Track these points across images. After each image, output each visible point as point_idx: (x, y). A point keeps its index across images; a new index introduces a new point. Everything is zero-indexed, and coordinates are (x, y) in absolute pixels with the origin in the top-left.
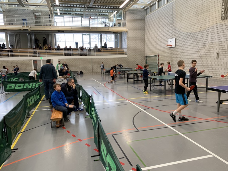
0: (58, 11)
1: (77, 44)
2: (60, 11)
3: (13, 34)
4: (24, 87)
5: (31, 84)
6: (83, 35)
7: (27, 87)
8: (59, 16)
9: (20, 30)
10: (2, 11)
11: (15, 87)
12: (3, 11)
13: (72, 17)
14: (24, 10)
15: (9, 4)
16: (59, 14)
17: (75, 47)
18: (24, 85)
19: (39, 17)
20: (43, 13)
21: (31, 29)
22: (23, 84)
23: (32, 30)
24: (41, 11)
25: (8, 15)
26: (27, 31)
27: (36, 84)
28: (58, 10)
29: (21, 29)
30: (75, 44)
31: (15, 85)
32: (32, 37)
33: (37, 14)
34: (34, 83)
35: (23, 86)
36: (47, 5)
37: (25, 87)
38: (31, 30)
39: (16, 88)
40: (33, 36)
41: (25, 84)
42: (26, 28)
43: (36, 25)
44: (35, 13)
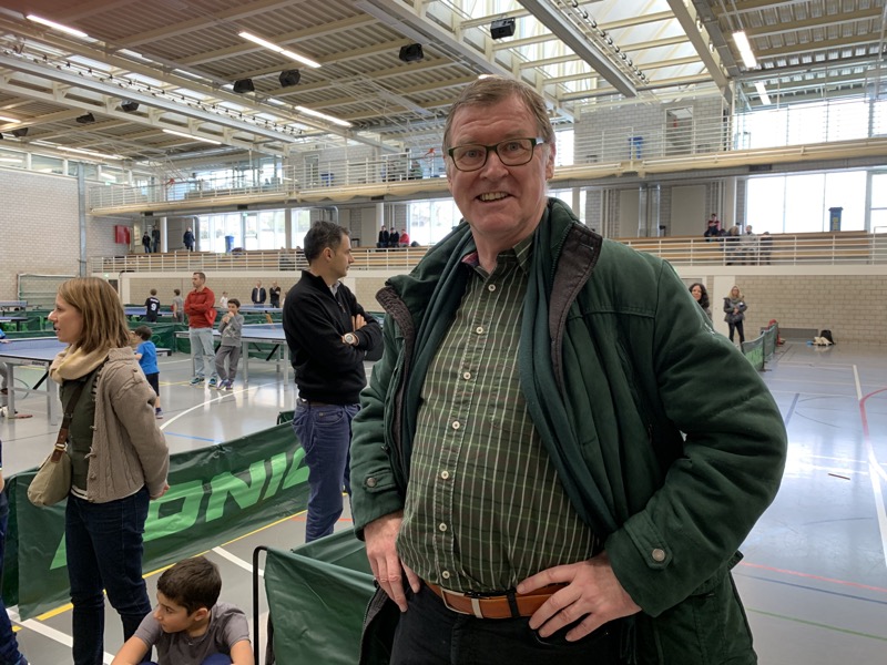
0: (759, 92)
1: (836, 213)
2: (768, 87)
3: (599, 192)
6: (870, 173)
8: (767, 107)
9: (613, 176)
10: (572, 121)
12: (576, 122)
13: (826, 103)
15: (598, 96)
16: (766, 100)
17: (827, 229)
19: (687, 122)
20: (699, 109)
21: (648, 170)
23: (652, 174)
24: (695, 103)
25: (587, 130)
26: (634, 179)
28: (760, 86)
29: (616, 172)
30: (828, 214)
32: (654, 199)
33: (680, 114)
36: (710, 76)
38: (647, 174)
40: (659, 193)
42: (631, 168)
43: (667, 154)
44: (674, 113)
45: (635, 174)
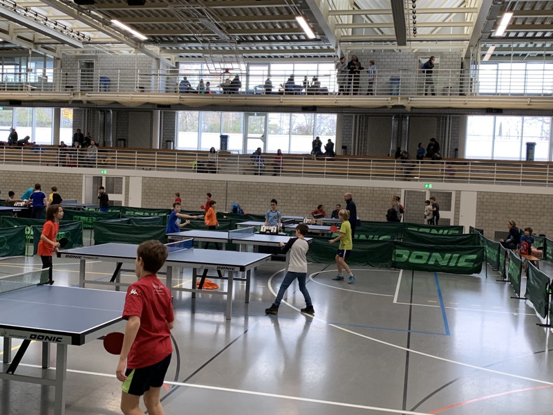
1: (530, 147)
4: (428, 260)
5: (448, 255)
7: (436, 261)
9: (385, 107)
11: (409, 256)
14: (389, 53)
17: (524, 157)
18: (430, 257)
20: (445, 60)
21: (413, 105)
22: (428, 254)
24: (440, 54)
26: (401, 110)
27: (459, 257)
28: (492, 48)
29: (387, 104)
30: (525, 147)
31: (410, 254)
32: (404, 126)
34: (455, 255)
35: (427, 258)
37: (432, 262)
38: (412, 108)
39: (411, 260)
41: (434, 254)
42: (399, 103)
45: (403, 107)
